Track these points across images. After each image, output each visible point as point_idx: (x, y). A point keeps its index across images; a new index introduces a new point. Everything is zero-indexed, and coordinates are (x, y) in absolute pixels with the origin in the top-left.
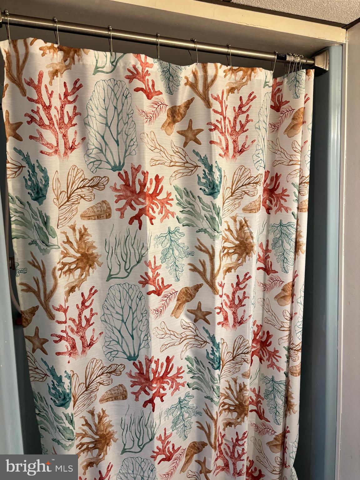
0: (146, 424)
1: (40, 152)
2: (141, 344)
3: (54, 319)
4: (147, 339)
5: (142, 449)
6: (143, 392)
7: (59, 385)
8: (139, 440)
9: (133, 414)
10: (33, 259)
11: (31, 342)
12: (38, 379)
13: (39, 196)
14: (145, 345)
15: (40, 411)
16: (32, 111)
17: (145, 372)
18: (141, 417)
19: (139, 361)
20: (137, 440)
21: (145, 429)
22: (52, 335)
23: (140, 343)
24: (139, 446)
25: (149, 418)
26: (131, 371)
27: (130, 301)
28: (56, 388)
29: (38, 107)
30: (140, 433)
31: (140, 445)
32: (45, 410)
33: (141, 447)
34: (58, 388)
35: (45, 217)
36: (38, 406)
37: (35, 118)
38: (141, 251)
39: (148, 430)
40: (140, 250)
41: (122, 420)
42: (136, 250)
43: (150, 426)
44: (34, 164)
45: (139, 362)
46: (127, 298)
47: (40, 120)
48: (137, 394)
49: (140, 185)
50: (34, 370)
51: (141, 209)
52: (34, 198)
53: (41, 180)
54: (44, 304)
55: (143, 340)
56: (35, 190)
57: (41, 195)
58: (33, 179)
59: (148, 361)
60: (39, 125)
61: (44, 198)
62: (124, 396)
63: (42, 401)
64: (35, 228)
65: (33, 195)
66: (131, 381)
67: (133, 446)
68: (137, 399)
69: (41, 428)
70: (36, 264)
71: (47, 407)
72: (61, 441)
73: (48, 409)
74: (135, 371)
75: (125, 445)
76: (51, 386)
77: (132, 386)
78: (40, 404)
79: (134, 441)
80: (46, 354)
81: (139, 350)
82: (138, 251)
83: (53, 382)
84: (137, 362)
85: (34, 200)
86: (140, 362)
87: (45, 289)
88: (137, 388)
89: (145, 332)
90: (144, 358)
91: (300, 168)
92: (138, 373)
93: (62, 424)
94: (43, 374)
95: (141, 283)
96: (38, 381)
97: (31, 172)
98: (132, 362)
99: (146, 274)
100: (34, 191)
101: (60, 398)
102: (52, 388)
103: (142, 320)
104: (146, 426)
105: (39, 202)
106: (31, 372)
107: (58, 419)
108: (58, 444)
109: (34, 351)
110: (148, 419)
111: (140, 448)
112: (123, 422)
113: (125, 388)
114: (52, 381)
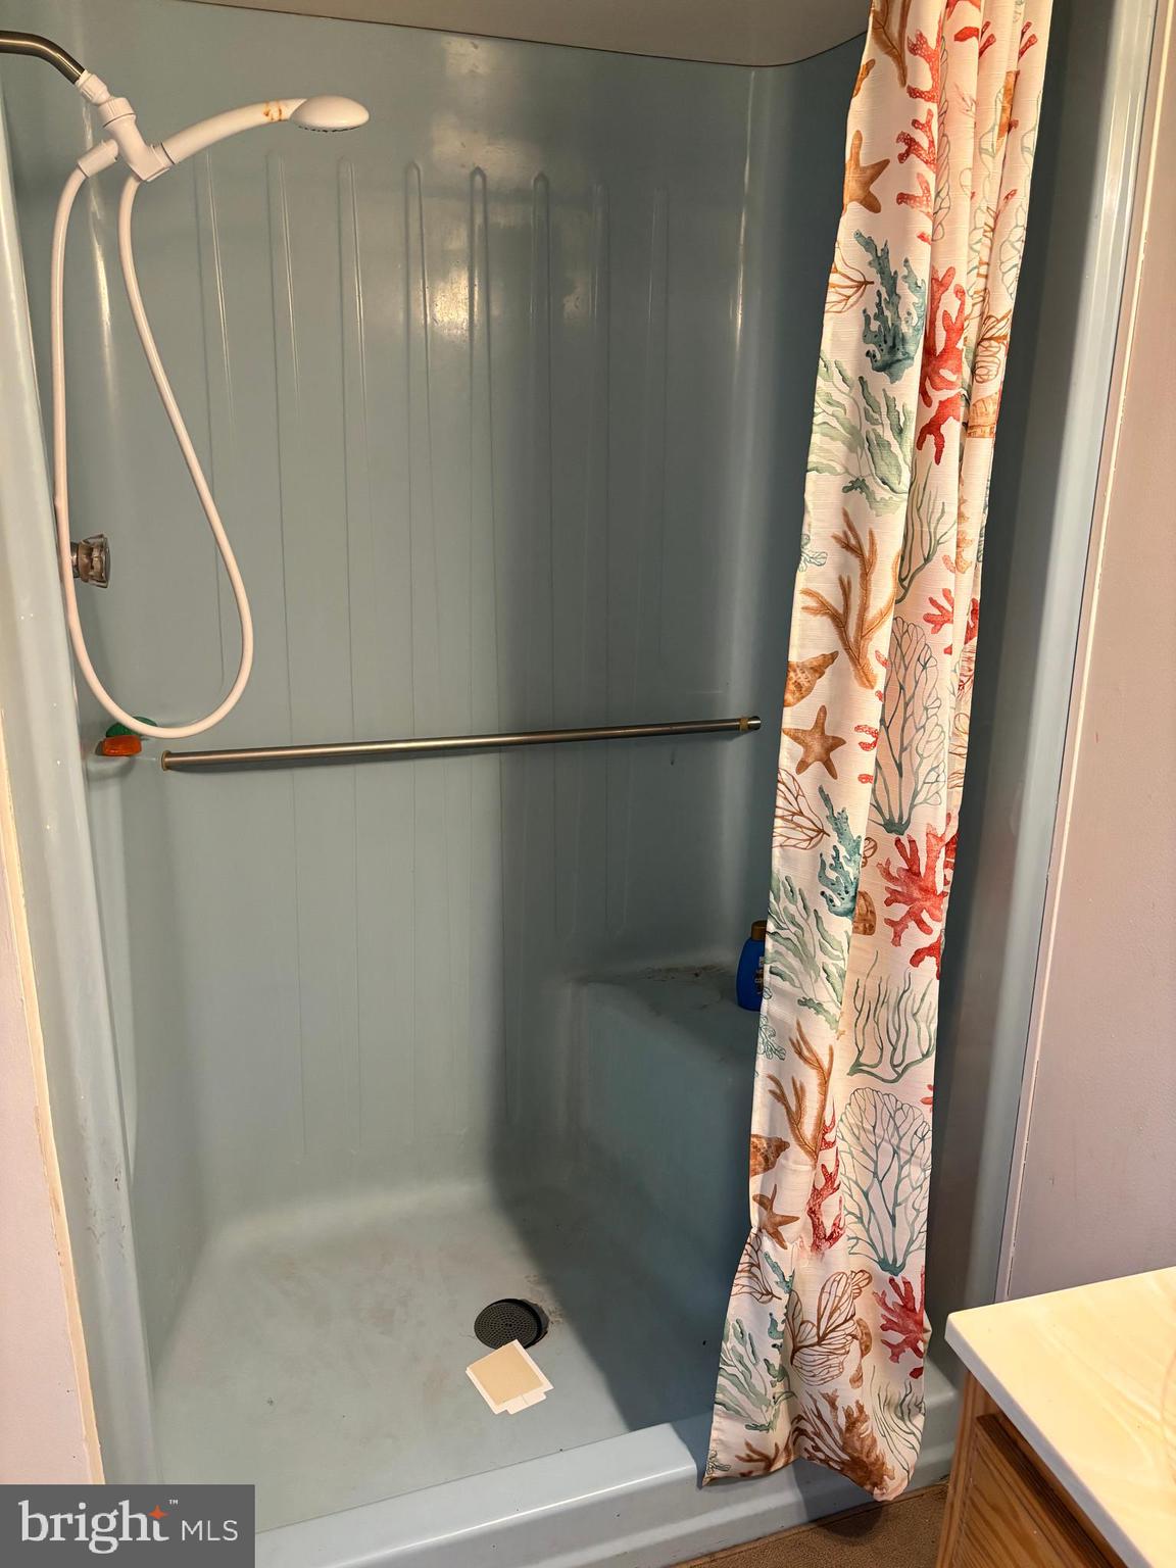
0: (915, 1011)
1: (919, 237)
2: (918, 793)
3: (872, 687)
4: (937, 781)
5: (900, 1076)
6: (912, 924)
7: (850, 860)
8: (895, 1049)
9: (885, 978)
10: (847, 529)
11: (799, 743)
12: (793, 842)
13: (896, 359)
14: (930, 795)
15: (779, 927)
16: (915, 123)
17: (923, 870)
18: (904, 992)
19: (909, 836)
20: (888, 1049)
21: (912, 1024)
22: (858, 728)
23: (915, 789)
24: (894, 1066)
25: (924, 995)
26: (888, 862)
27: (902, 670)
28: (842, 867)
29: (930, 113)
30: (898, 1033)
31: (895, 1063)
32: (794, 923)
33: (900, 1070)
34: (846, 868)
35: (901, 414)
36: (777, 914)
37: (917, 144)
38: (936, 528)
39: (919, 1029)
40: (933, 526)
41: (858, 987)
42: (925, 525)
43: (928, 1017)
44: (896, 273)
45: (910, 842)
46: (897, 661)
47: (929, 148)
48: (897, 927)
49: (948, 330)
50: (790, 818)
51: (944, 402)
52: (879, 364)
53: (909, 314)
54: (854, 649)
55: (924, 783)
56: (886, 342)
57: (900, 356)
58: (887, 313)
59: (933, 841)
60: (926, 162)
61: (909, 361)
62: (867, 925)
63: (793, 901)
64: (866, 445)
65: (878, 357)
66: (887, 889)
67: (880, 1062)
68: (897, 940)
69: (771, 972)
70: (853, 542)
71: (805, 916)
72: (825, 1006)
73: (806, 920)
74: (899, 863)
75: (860, 1053)
76: (829, 861)
77: (888, 903)
78: (785, 909)
79: (882, 1049)
80: (834, 776)
81: (912, 806)
82: (929, 528)
83: (837, 851)
84: (904, 840)
85: (879, 369)
86: (912, 842)
87: (864, 608)
88: (899, 910)
89: (932, 758)
90: (924, 830)
91: (985, 289)
92: (904, 869)
93: (838, 962)
94: (814, 830)
95: (928, 621)
96: (794, 846)
97: (884, 295)
98: (894, 836)
99: (945, 596)
100: (884, 346)
101: (847, 892)
102: (831, 865)
103: (923, 727)
104: (914, 1015)
105: (891, 375)
106: (778, 822)
107: (830, 948)
108: (818, 1013)
109: (802, 766)
110: (922, 1000)
111: (895, 1071)
112: (860, 991)
113: (871, 904)
114: (835, 847)
